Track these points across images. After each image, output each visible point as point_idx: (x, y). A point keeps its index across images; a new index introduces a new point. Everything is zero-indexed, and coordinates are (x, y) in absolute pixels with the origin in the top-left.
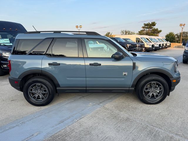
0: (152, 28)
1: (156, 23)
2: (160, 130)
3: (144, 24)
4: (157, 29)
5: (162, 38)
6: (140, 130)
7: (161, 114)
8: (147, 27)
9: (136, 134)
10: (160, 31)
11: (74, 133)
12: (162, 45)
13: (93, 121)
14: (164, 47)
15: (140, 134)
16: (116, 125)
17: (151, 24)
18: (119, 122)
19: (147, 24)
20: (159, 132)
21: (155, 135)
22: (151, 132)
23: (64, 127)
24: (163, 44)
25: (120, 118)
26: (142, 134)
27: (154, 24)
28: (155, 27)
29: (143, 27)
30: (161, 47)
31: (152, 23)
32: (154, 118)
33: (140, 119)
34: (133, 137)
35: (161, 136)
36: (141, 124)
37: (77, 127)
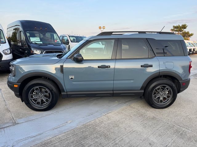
0: (182, 30)
1: (187, 26)
2: (187, 130)
3: (174, 26)
4: (188, 32)
5: (194, 42)
6: (166, 128)
7: (189, 117)
8: (176, 29)
9: (162, 131)
10: (192, 35)
11: (103, 125)
12: (192, 50)
13: (120, 116)
14: (195, 52)
15: (167, 132)
16: (143, 122)
17: (181, 27)
18: (145, 119)
19: (176, 26)
20: (186, 132)
21: (181, 134)
22: (177, 131)
23: (94, 119)
24: (194, 49)
25: (146, 117)
26: (168, 132)
27: (184, 27)
28: (186, 30)
29: (172, 30)
30: (191, 52)
31: (182, 25)
32: (181, 120)
33: (167, 119)
34: (160, 133)
35: (188, 135)
36: (168, 123)
37: (105, 119)
